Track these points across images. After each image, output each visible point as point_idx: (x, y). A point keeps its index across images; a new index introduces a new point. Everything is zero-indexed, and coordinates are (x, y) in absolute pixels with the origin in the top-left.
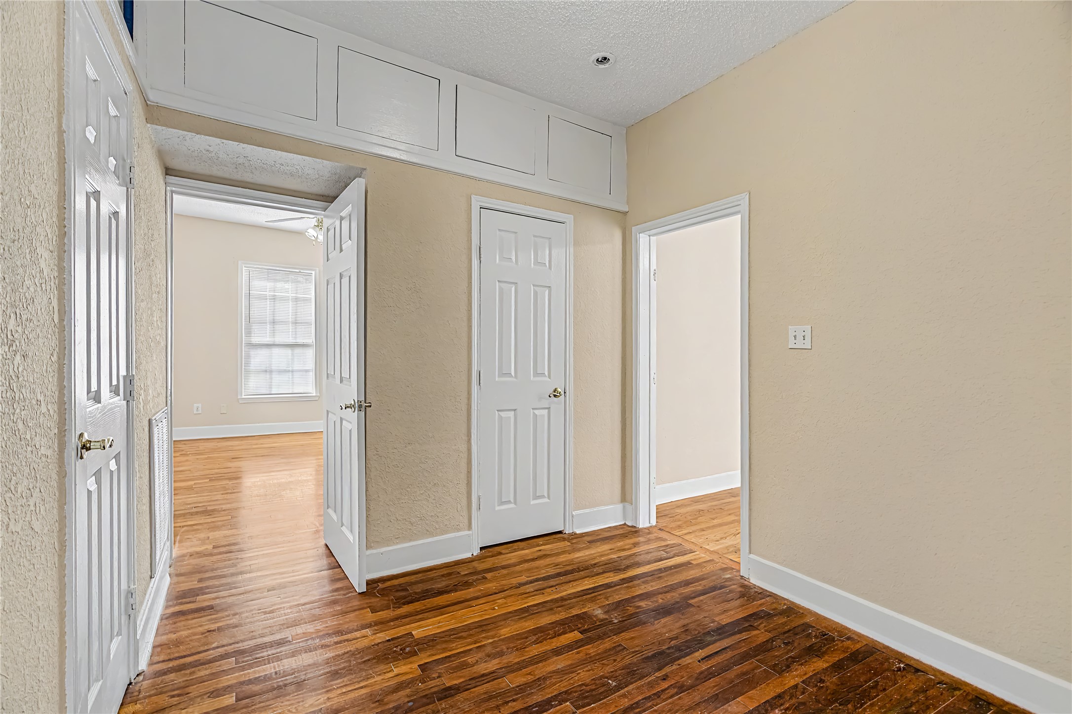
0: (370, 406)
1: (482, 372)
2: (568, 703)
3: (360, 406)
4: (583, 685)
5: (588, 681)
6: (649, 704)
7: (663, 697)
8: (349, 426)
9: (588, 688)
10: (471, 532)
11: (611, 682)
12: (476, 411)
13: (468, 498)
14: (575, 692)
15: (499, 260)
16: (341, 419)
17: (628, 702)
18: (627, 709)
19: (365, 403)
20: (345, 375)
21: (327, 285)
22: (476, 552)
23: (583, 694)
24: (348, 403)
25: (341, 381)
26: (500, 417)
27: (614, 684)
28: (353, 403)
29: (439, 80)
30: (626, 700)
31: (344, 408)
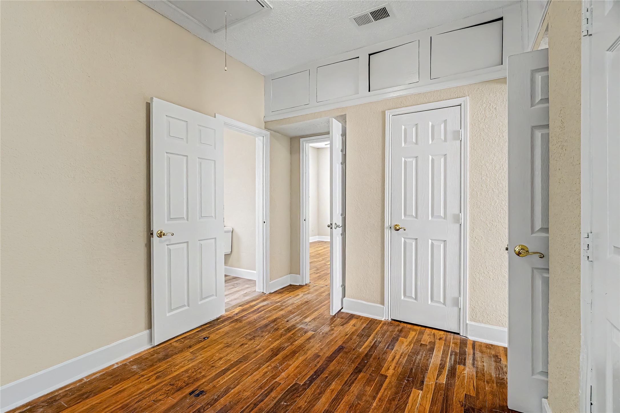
2: (302, 384)
4: (300, 396)
5: (298, 399)
6: (260, 398)
7: (252, 405)
9: (296, 395)
11: (285, 404)
14: (301, 391)
17: (272, 396)
18: (271, 392)
23: (297, 391)
27: (282, 403)
30: (273, 396)
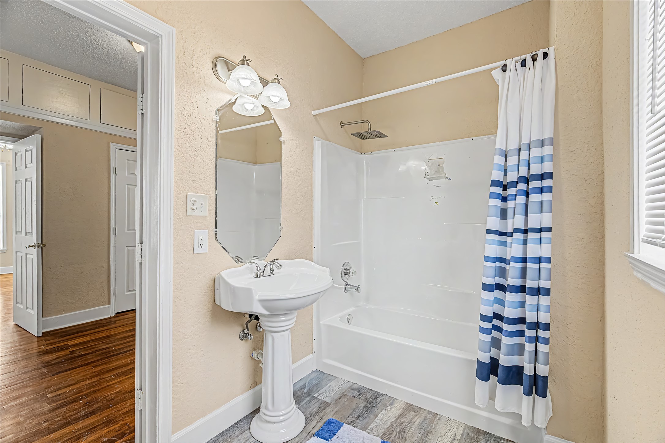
0: (45, 246)
1: (116, 228)
3: (38, 246)
8: (31, 257)
10: (110, 306)
12: (113, 247)
13: (108, 289)
15: (128, 174)
16: (26, 254)
19: (42, 244)
20: (29, 230)
21: (16, 184)
22: (113, 315)
24: (31, 245)
25: (26, 235)
26: (128, 250)
28: (34, 244)
29: (90, 85)
31: (28, 247)
